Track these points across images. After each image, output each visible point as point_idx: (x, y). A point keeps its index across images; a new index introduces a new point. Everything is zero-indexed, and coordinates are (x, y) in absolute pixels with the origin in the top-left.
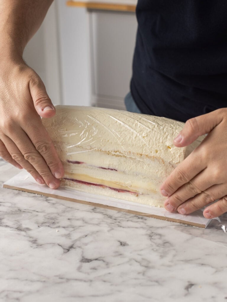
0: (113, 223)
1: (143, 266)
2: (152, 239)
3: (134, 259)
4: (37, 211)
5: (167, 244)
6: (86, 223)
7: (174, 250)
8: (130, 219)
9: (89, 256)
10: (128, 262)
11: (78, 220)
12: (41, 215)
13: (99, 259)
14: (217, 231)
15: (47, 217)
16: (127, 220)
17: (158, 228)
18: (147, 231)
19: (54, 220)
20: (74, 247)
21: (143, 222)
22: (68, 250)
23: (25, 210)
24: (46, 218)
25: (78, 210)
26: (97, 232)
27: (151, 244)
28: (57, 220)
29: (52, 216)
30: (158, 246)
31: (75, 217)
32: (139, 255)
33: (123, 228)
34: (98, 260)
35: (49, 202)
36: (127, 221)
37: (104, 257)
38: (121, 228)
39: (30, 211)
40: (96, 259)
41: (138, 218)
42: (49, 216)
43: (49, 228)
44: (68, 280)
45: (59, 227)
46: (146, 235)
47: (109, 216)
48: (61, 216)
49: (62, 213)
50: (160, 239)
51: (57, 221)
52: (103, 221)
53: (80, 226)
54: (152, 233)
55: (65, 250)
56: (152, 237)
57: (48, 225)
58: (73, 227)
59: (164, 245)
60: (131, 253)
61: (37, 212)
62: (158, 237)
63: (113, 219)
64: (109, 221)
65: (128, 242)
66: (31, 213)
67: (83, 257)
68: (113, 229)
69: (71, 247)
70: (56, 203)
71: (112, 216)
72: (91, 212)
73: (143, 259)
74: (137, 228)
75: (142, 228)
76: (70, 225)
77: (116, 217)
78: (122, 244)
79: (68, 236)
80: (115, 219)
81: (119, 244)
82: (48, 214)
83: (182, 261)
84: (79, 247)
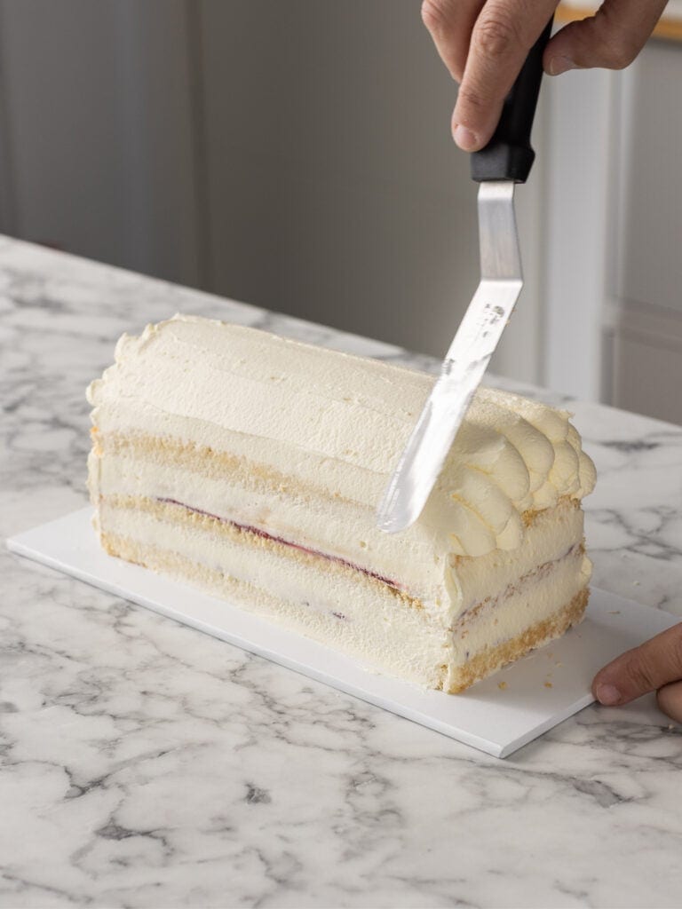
0: (266, 725)
1: (272, 877)
2: (355, 791)
3: (258, 850)
4: (69, 655)
5: (392, 817)
6: (188, 711)
7: (401, 838)
8: (325, 718)
9: (129, 820)
10: (237, 856)
11: (169, 698)
12: (74, 668)
13: (153, 834)
14: (574, 796)
15: (86, 678)
16: (315, 718)
17: (394, 759)
18: (355, 764)
19: (100, 688)
20: (106, 784)
21: (358, 733)
22: (83, 791)
23: (38, 645)
24: (81, 680)
25: (189, 666)
26: (204, 745)
27: (340, 810)
28: (109, 689)
29: (103, 676)
30: (356, 818)
31: (167, 689)
32: (283, 838)
33: (289, 743)
34: (151, 836)
35: (119, 632)
36: (314, 723)
37: (172, 830)
38: (281, 745)
39: (49, 653)
40: (147, 834)
41: (352, 717)
42: (92, 676)
43: (71, 713)
44: (26, 884)
45: (101, 713)
46: (345, 775)
47: (267, 699)
48: (129, 679)
49: (138, 669)
50: (377, 796)
51: (109, 694)
52: (239, 714)
53: (164, 720)
54: (366, 773)
55: (75, 788)
56: (358, 788)
57: (73, 701)
58: (142, 721)
59: (377, 819)
60: (261, 828)
61: (68, 657)
62: (378, 788)
63: (275, 711)
64: (261, 714)
65: (273, 795)
66: (50, 657)
67: (113, 819)
68: (254, 743)
69: (98, 783)
70: (137, 638)
71: (277, 701)
72: (223, 679)
73: (287, 854)
74: (329, 750)
75: (347, 752)
76: (136, 713)
77: (287, 707)
78: (254, 795)
79: (109, 745)
80: (280, 713)
81: (244, 791)
82: (95, 668)
83: (404, 880)
84: (121, 786)
